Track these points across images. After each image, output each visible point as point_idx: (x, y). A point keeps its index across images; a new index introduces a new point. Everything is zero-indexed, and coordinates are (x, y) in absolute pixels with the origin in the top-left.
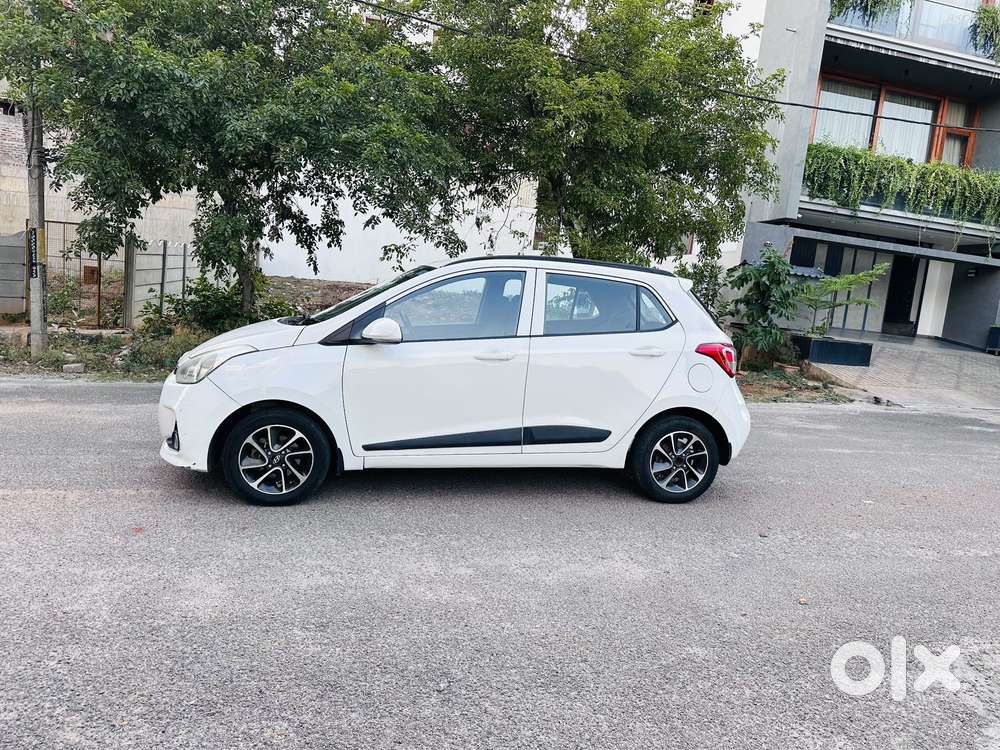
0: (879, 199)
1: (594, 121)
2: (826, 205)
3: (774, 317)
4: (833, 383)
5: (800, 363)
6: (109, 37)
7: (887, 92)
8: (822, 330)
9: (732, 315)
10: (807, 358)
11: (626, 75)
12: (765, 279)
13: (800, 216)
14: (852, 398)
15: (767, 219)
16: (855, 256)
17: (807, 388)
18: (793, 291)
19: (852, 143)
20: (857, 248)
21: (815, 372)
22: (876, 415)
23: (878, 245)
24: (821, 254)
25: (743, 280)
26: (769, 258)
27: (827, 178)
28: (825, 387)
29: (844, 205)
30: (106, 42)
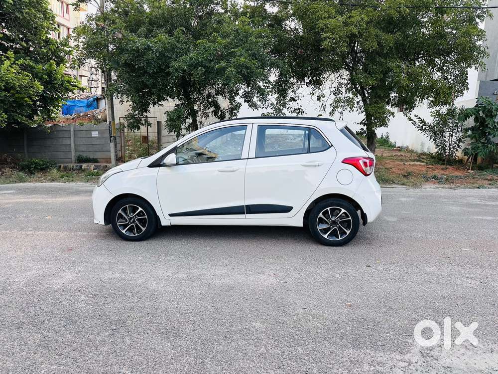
6: (120, 36)
25: (466, 116)
30: (120, 38)
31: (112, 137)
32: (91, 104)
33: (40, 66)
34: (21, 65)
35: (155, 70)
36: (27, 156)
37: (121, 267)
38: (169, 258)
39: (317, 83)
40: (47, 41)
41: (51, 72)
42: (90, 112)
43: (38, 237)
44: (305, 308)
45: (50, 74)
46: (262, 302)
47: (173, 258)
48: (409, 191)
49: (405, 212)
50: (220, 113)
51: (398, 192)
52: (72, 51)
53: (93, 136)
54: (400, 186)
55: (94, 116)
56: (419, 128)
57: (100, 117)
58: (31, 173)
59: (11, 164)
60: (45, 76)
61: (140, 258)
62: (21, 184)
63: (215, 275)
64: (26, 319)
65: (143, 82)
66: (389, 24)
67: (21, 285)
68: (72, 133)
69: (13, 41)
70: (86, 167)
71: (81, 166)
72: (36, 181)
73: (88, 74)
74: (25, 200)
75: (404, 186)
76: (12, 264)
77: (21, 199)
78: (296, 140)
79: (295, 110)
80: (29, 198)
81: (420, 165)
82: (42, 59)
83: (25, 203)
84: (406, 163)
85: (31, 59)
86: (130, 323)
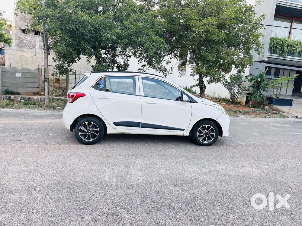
0: (292, 54)
1: (207, 32)
2: (276, 56)
3: (262, 92)
4: (281, 112)
5: (270, 105)
6: (71, 11)
7: (295, 20)
8: (276, 95)
9: (247, 90)
10: (272, 104)
11: (218, 18)
12: (259, 79)
13: (268, 60)
14: (288, 116)
15: (257, 61)
16: (284, 71)
17: (273, 113)
18: (268, 83)
19: (284, 37)
20: (284, 69)
21: (275, 108)
22: (298, 122)
23: (292, 68)
24: (273, 71)
25: (252, 80)
26: (261, 73)
27: (276, 48)
28: (279, 113)
29: (281, 56)
30: (70, 13)
31: (46, 78)
53: (17, 76)
70: (14, 98)
71: (10, 97)
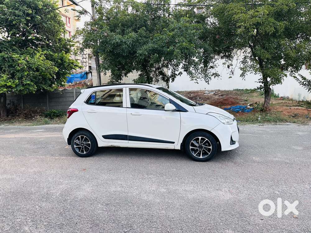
30: (106, 36)
32: (83, 76)
33: (57, 54)
34: (45, 54)
35: (127, 54)
36: (48, 108)
37: (120, 183)
38: (150, 176)
39: (229, 57)
40: (60, 40)
41: (63, 58)
42: (83, 81)
43: (63, 161)
44: (263, 219)
45: (62, 59)
46: (227, 213)
47: (153, 176)
48: (300, 127)
49: (306, 143)
50: (166, 78)
51: (293, 128)
52: (74, 44)
54: (292, 124)
55: (85, 83)
56: (301, 84)
57: (89, 84)
58: (52, 118)
59: (39, 113)
60: (59, 61)
61: (131, 176)
62: (47, 125)
63: (185, 191)
64: (65, 221)
65: (119, 61)
66: (279, 15)
67: (57, 195)
68: (75, 94)
69: (41, 40)
72: (56, 124)
73: (81, 58)
74: (51, 136)
75: (295, 124)
76: (50, 179)
77: (48, 135)
78: (211, 94)
79: (213, 74)
80: (53, 134)
81: (302, 109)
82: (57, 50)
83: (51, 137)
84: (291, 108)
85: (51, 51)
86: (136, 227)
